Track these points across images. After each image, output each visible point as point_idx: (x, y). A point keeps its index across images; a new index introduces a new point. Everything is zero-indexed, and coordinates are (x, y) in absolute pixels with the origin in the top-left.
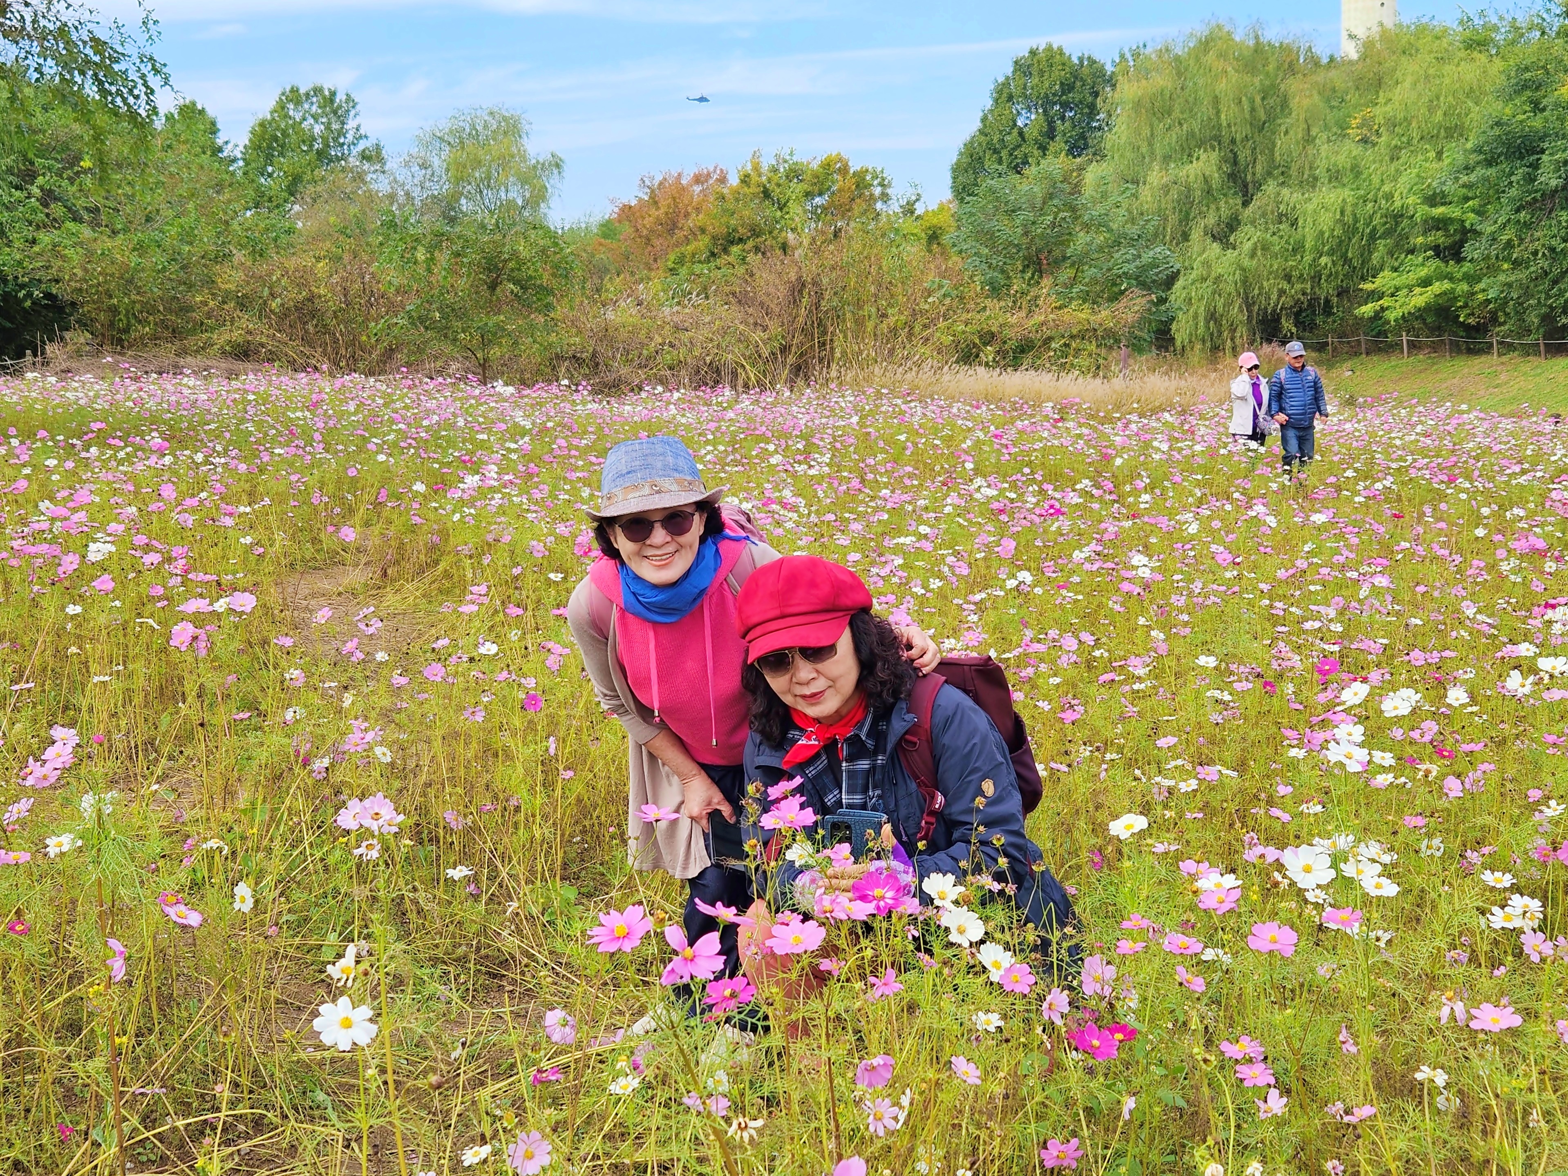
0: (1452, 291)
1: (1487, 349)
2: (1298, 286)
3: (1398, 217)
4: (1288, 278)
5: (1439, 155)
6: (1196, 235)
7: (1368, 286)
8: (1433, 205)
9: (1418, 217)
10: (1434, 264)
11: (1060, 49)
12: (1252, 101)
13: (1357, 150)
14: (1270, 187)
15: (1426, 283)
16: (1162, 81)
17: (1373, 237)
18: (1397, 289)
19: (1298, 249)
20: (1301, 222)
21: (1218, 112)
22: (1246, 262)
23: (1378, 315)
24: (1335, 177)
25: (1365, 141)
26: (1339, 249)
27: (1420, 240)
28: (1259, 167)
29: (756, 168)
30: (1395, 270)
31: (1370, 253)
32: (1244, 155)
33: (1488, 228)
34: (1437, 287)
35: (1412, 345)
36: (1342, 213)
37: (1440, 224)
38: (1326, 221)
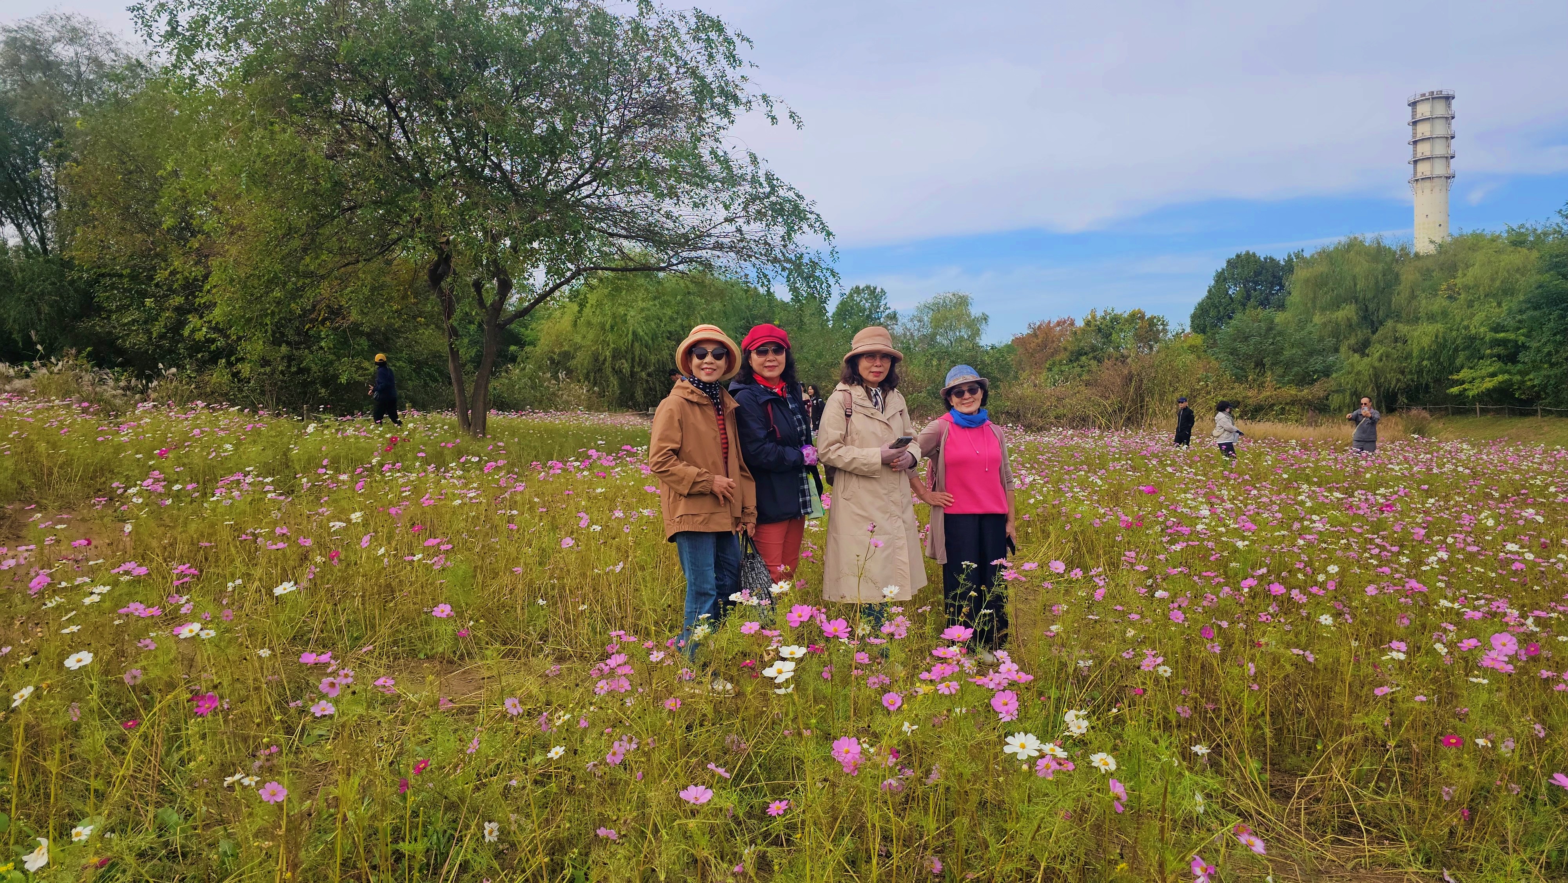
0: (1510, 380)
1: (1534, 413)
2: (1409, 377)
3: (1473, 339)
4: (1403, 373)
5: (1499, 305)
6: (1343, 349)
7: (1455, 377)
8: (1497, 332)
9: (1487, 339)
10: (1497, 366)
11: (1254, 254)
12: (1377, 278)
13: (1446, 303)
14: (1390, 323)
15: (1493, 375)
16: (1322, 268)
17: (1456, 350)
18: (1474, 379)
19: (1409, 356)
20: (1409, 342)
21: (1355, 285)
22: (1377, 364)
23: (1462, 393)
24: (1431, 318)
25: (1450, 297)
26: (1435, 356)
27: (1488, 351)
28: (1381, 313)
29: (1094, 317)
30: (1471, 368)
31: (1455, 359)
32: (1371, 307)
33: (1534, 345)
34: (1500, 378)
35: (1483, 411)
36: (1437, 337)
37: (1503, 343)
38: (1426, 341)
